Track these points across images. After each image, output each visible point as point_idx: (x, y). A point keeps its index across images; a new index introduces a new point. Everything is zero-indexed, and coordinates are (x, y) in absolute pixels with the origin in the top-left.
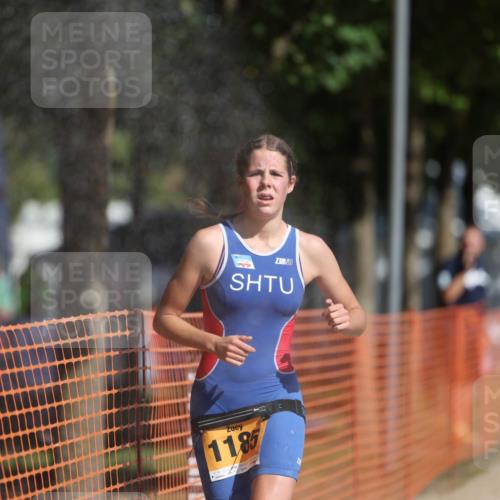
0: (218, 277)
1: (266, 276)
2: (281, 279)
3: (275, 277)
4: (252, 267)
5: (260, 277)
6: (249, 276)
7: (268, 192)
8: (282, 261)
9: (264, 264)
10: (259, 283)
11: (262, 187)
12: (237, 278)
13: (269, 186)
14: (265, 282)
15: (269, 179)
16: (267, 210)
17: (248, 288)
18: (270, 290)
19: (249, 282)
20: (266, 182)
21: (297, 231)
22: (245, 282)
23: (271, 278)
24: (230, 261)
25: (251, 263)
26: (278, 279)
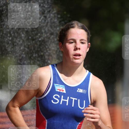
0: (46, 95)
1: (71, 98)
2: (79, 100)
3: (76, 99)
4: (65, 92)
5: (68, 97)
6: (62, 96)
7: (78, 52)
8: (81, 91)
9: (71, 91)
10: (67, 101)
11: (76, 49)
12: (56, 97)
13: (79, 49)
14: (71, 101)
15: (79, 45)
16: (77, 61)
17: (61, 103)
18: (73, 106)
19: (62, 100)
20: (78, 47)
21: (91, 74)
22: (60, 99)
23: (74, 99)
24: (53, 87)
25: (64, 89)
26: (78, 100)
